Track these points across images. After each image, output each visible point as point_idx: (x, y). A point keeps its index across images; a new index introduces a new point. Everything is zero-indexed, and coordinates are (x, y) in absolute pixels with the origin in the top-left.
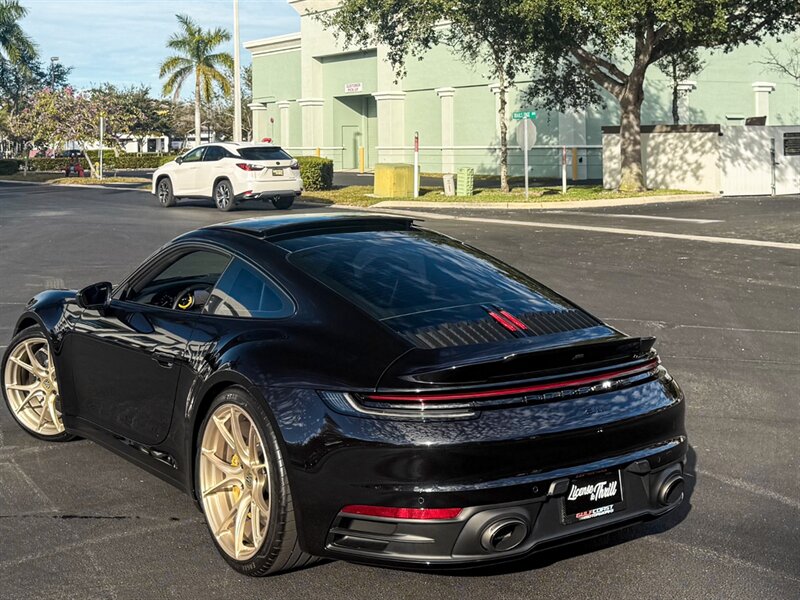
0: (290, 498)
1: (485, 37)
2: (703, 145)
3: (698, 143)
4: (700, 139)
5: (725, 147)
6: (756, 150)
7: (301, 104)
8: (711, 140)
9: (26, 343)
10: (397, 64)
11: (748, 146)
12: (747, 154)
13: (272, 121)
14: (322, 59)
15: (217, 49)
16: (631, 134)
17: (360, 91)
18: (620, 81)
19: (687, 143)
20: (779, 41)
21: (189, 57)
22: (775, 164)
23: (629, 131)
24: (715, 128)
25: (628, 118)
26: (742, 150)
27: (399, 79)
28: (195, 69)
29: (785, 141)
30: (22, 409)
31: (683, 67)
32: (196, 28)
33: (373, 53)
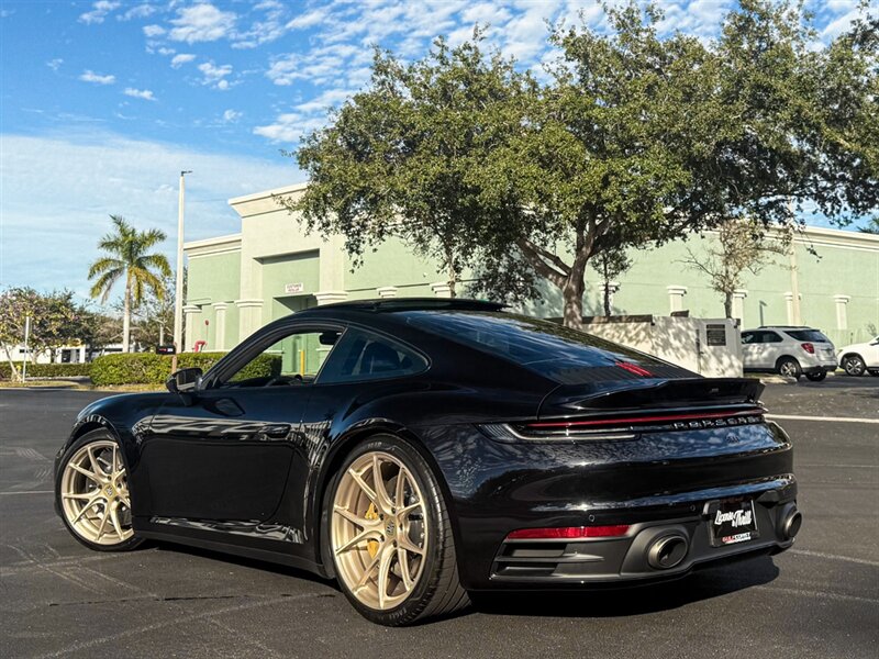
0: (449, 533)
1: (436, 232)
2: (637, 335)
3: (633, 333)
4: (635, 329)
5: (657, 337)
6: (684, 340)
7: (239, 305)
8: (644, 329)
9: (88, 448)
10: (354, 253)
11: (677, 336)
12: (676, 343)
13: (207, 323)
14: (262, 260)
15: (150, 251)
16: (574, 323)
17: (301, 291)
18: (564, 274)
19: (623, 333)
20: (703, 237)
21: (121, 259)
22: (700, 354)
23: (572, 320)
24: (648, 318)
25: (571, 307)
26: (672, 340)
27: (355, 269)
28: (126, 270)
29: (708, 332)
30: (79, 519)
31: (612, 266)
32: (129, 229)
33: (315, 253)
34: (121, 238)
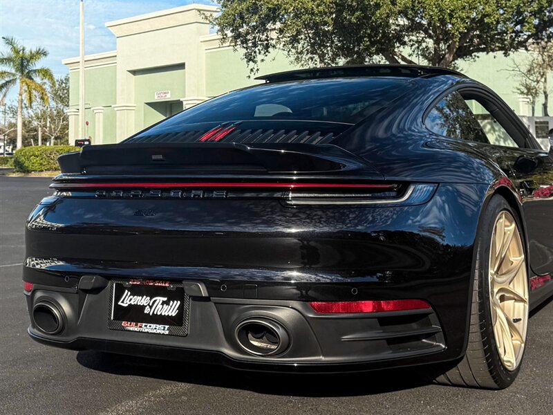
7: (116, 109)
10: (251, 62)
13: (87, 123)
14: (134, 72)
15: (38, 64)
17: (169, 97)
21: (13, 71)
29: (536, 127)
32: (19, 47)
33: (181, 66)
34: (13, 55)
